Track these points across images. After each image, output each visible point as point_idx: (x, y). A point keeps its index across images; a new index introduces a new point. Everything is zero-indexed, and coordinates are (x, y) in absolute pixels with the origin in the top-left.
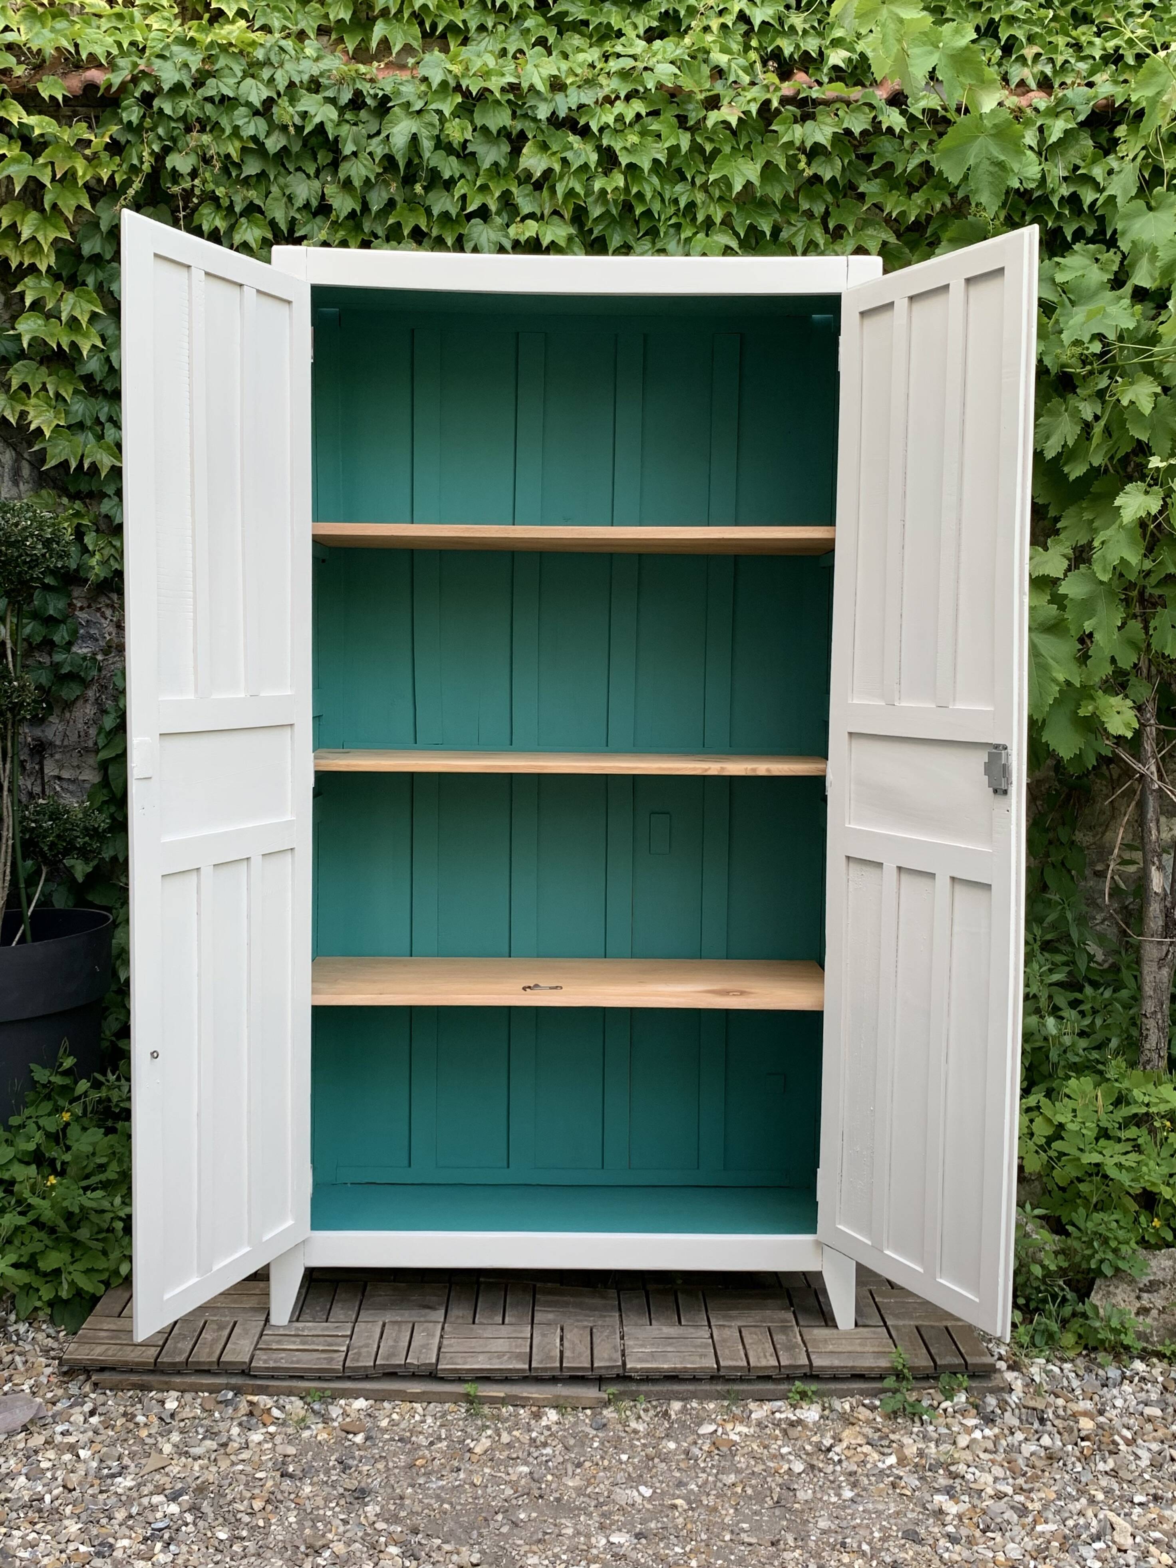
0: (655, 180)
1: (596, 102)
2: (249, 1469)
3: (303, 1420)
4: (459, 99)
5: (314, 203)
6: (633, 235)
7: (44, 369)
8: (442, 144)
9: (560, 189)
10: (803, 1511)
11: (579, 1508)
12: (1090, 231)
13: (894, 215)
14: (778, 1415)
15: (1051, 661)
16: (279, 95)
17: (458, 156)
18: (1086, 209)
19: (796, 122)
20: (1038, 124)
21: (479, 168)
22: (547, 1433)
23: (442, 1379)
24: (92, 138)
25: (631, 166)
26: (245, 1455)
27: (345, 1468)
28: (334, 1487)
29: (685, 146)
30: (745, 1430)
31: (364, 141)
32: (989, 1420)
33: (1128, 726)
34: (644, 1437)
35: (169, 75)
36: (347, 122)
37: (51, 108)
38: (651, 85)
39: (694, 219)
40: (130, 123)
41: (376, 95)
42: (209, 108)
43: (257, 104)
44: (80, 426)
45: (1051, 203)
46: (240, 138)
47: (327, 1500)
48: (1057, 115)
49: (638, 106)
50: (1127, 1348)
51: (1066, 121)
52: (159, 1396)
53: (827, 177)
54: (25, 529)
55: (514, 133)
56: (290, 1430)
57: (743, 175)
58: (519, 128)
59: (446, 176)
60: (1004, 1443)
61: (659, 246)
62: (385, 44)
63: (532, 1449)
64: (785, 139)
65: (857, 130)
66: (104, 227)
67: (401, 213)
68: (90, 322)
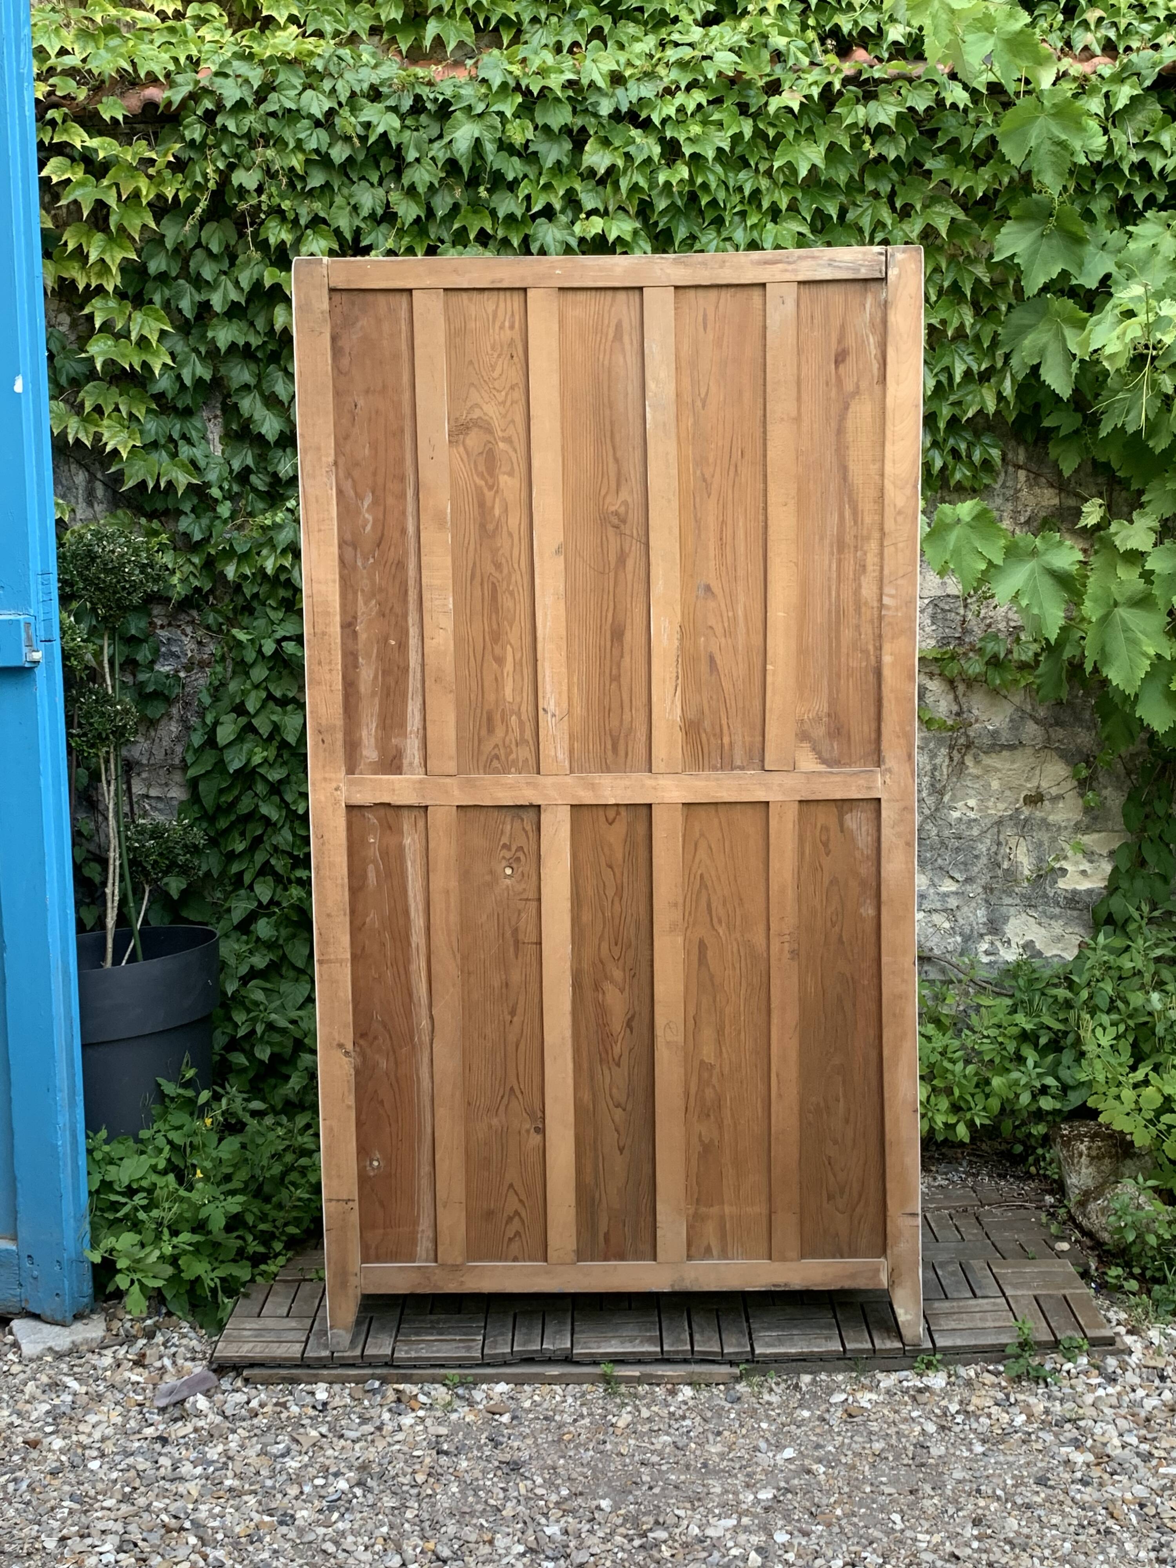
0: (719, 169)
1: (657, 95)
2: (405, 1449)
3: (450, 1403)
4: (520, 99)
5: (380, 212)
6: (699, 226)
7: (114, 389)
8: (505, 147)
9: (624, 184)
10: (937, 1465)
11: (723, 1471)
12: (1161, 198)
13: (961, 191)
14: (905, 1384)
15: (1140, 635)
16: (340, 104)
17: (520, 155)
18: (1156, 174)
19: (858, 101)
20: (1104, 90)
21: (541, 168)
22: (684, 1407)
23: (578, 1363)
24: (154, 157)
25: (695, 157)
26: (400, 1436)
27: (497, 1445)
28: (489, 1462)
29: (748, 132)
30: (874, 1397)
31: (425, 146)
32: (1112, 1380)
34: (779, 1407)
35: (231, 92)
36: (408, 127)
37: (110, 129)
38: (711, 75)
39: (759, 206)
40: (193, 141)
41: (436, 99)
42: (271, 121)
43: (320, 116)
44: (154, 445)
45: (1122, 171)
46: (303, 151)
47: (484, 1472)
48: (1123, 81)
49: (699, 97)
51: (1132, 87)
52: (309, 1388)
53: (892, 156)
54: (122, 555)
55: (575, 129)
56: (439, 1414)
57: (809, 159)
58: (580, 123)
59: (510, 177)
60: (1126, 1399)
61: (725, 234)
62: (439, 41)
63: (672, 1422)
64: (848, 121)
65: (921, 108)
66: (169, 244)
67: (465, 217)
68: (159, 341)
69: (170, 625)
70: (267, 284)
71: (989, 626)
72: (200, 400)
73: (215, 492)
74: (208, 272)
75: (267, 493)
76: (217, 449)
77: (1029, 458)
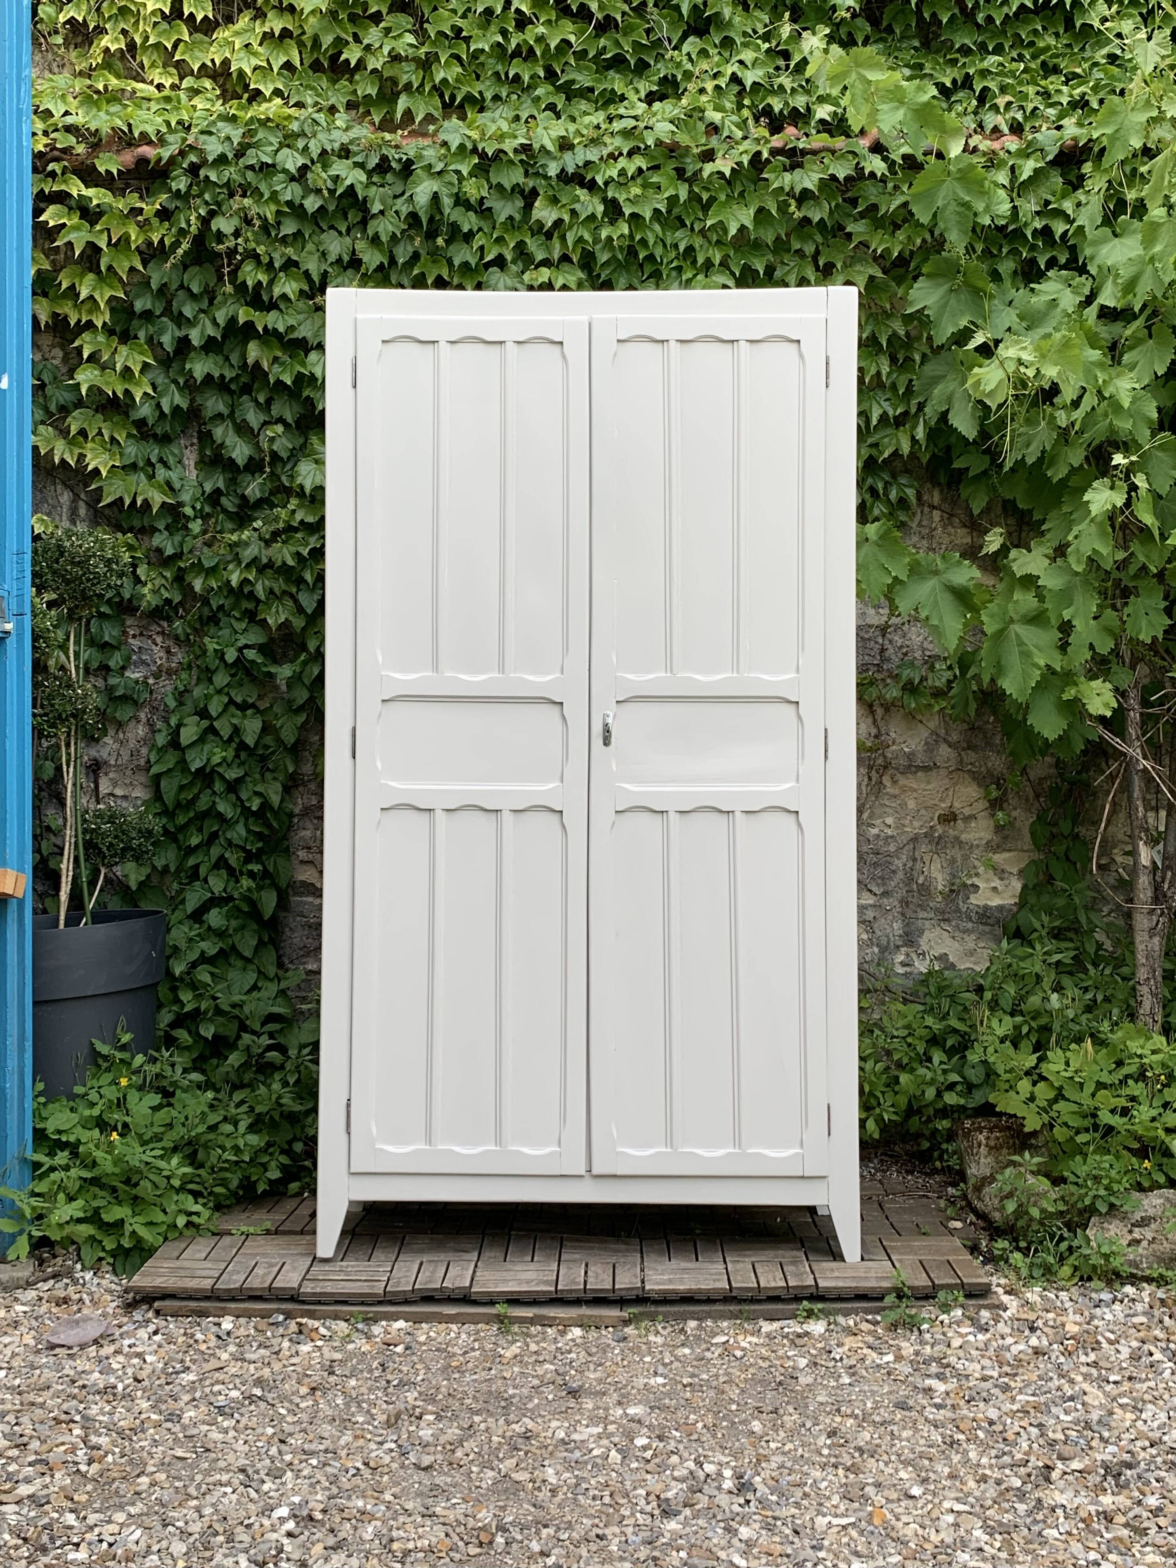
0: (657, 227)
1: (601, 159)
2: (299, 1369)
3: (348, 1336)
4: (476, 160)
5: (346, 258)
6: (638, 278)
7: (99, 416)
8: (460, 201)
9: (570, 238)
10: (803, 1391)
11: (599, 1392)
13: (879, 252)
14: (786, 1330)
15: (1035, 651)
16: (313, 162)
17: (476, 212)
18: (1057, 238)
19: (785, 170)
20: (1011, 164)
21: (495, 222)
22: (572, 1344)
23: (475, 1302)
24: (144, 206)
25: (635, 216)
26: (296, 1360)
27: (387, 1368)
28: (377, 1380)
29: (683, 195)
30: (755, 1340)
31: (390, 201)
32: (983, 1329)
33: (1106, 705)
34: (662, 1346)
35: (213, 148)
36: (375, 184)
37: (107, 181)
38: (651, 142)
39: (695, 261)
40: (179, 190)
41: (401, 159)
42: (250, 175)
43: (293, 171)
44: (133, 467)
45: (1025, 236)
46: (277, 203)
47: (370, 1387)
48: (1028, 156)
49: (640, 162)
50: (1117, 1275)
51: (1035, 161)
52: (216, 1320)
53: (816, 219)
55: (527, 190)
56: (337, 1344)
57: (738, 220)
58: (531, 185)
59: (465, 229)
60: (994, 1344)
61: (662, 285)
62: (408, 115)
63: (558, 1355)
64: (775, 186)
65: (841, 176)
66: (154, 286)
67: (425, 265)
68: (142, 372)
69: (141, 634)
70: (241, 321)
71: (906, 654)
72: (178, 429)
73: (188, 511)
74: (188, 311)
75: (237, 513)
76: (192, 474)
77: (944, 500)
